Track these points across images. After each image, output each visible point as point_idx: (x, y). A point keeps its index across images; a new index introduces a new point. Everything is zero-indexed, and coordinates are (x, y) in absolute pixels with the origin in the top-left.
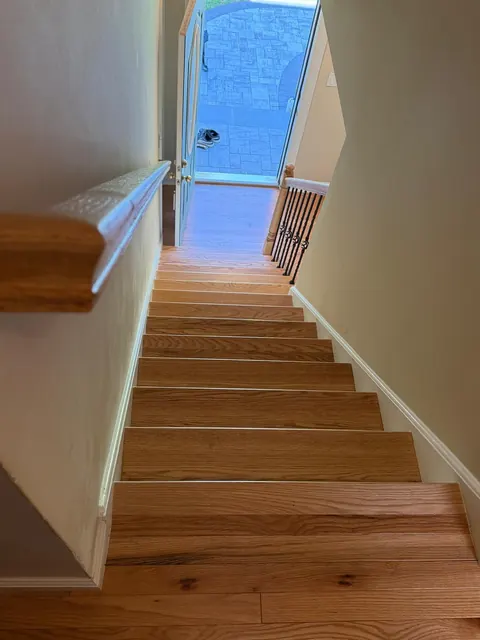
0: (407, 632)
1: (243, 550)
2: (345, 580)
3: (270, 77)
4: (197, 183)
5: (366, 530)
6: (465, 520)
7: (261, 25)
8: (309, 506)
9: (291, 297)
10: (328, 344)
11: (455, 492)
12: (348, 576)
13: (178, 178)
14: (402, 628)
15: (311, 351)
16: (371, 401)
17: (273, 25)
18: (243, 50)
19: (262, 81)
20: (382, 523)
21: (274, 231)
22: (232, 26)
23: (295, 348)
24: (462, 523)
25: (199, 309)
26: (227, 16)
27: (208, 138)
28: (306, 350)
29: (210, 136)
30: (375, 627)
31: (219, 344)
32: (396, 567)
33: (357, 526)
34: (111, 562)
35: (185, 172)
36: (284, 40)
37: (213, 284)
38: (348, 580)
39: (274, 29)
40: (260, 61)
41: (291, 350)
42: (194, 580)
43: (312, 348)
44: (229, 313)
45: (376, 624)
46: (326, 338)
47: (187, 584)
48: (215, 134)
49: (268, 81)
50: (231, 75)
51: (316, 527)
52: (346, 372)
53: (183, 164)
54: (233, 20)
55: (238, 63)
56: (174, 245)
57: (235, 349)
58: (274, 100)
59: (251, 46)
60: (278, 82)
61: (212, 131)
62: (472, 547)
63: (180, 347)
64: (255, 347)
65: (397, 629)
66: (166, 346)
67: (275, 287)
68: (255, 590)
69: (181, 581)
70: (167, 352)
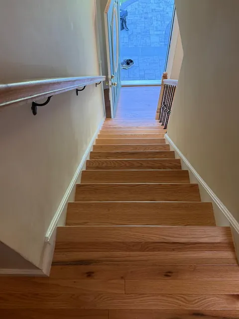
0: (199, 300)
1: (117, 259)
2: (168, 274)
3: (160, 31)
4: (122, 86)
5: (180, 250)
6: (233, 245)
7: (156, 5)
8: (151, 237)
9: (164, 139)
10: (179, 161)
11: (228, 231)
12: (169, 272)
13: (110, 84)
14: (197, 298)
15: (170, 165)
16: (195, 188)
17: (161, 4)
18: (145, 18)
19: (156, 33)
20: (189, 246)
21: (159, 107)
22: (140, 7)
23: (161, 164)
24: (231, 246)
25: (117, 147)
26: (138, 2)
27: (128, 64)
28: (167, 165)
29: (129, 62)
30: (182, 297)
31: (123, 163)
32: (195, 268)
33: (175, 247)
34: (54, 264)
35: (114, 81)
36: (167, 11)
37: (126, 135)
38: (169, 274)
39: (161, 6)
40: (155, 23)
41: (160, 165)
42: (93, 273)
43: (171, 163)
44: (132, 149)
45: (182, 296)
46: (178, 158)
47: (89, 274)
48: (132, 61)
49: (159, 33)
50: (140, 32)
51: (154, 248)
52: (186, 174)
53: (112, 77)
54: (140, 4)
55: (143, 25)
56: (111, 118)
57: (131, 165)
58: (161, 42)
59: (150, 16)
60: (164, 32)
61: (130, 60)
62: (236, 259)
63: (104, 165)
64: (141, 164)
65: (193, 299)
66: (97, 165)
67: (158, 135)
68: (122, 278)
69: (87, 273)
70: (97, 168)
